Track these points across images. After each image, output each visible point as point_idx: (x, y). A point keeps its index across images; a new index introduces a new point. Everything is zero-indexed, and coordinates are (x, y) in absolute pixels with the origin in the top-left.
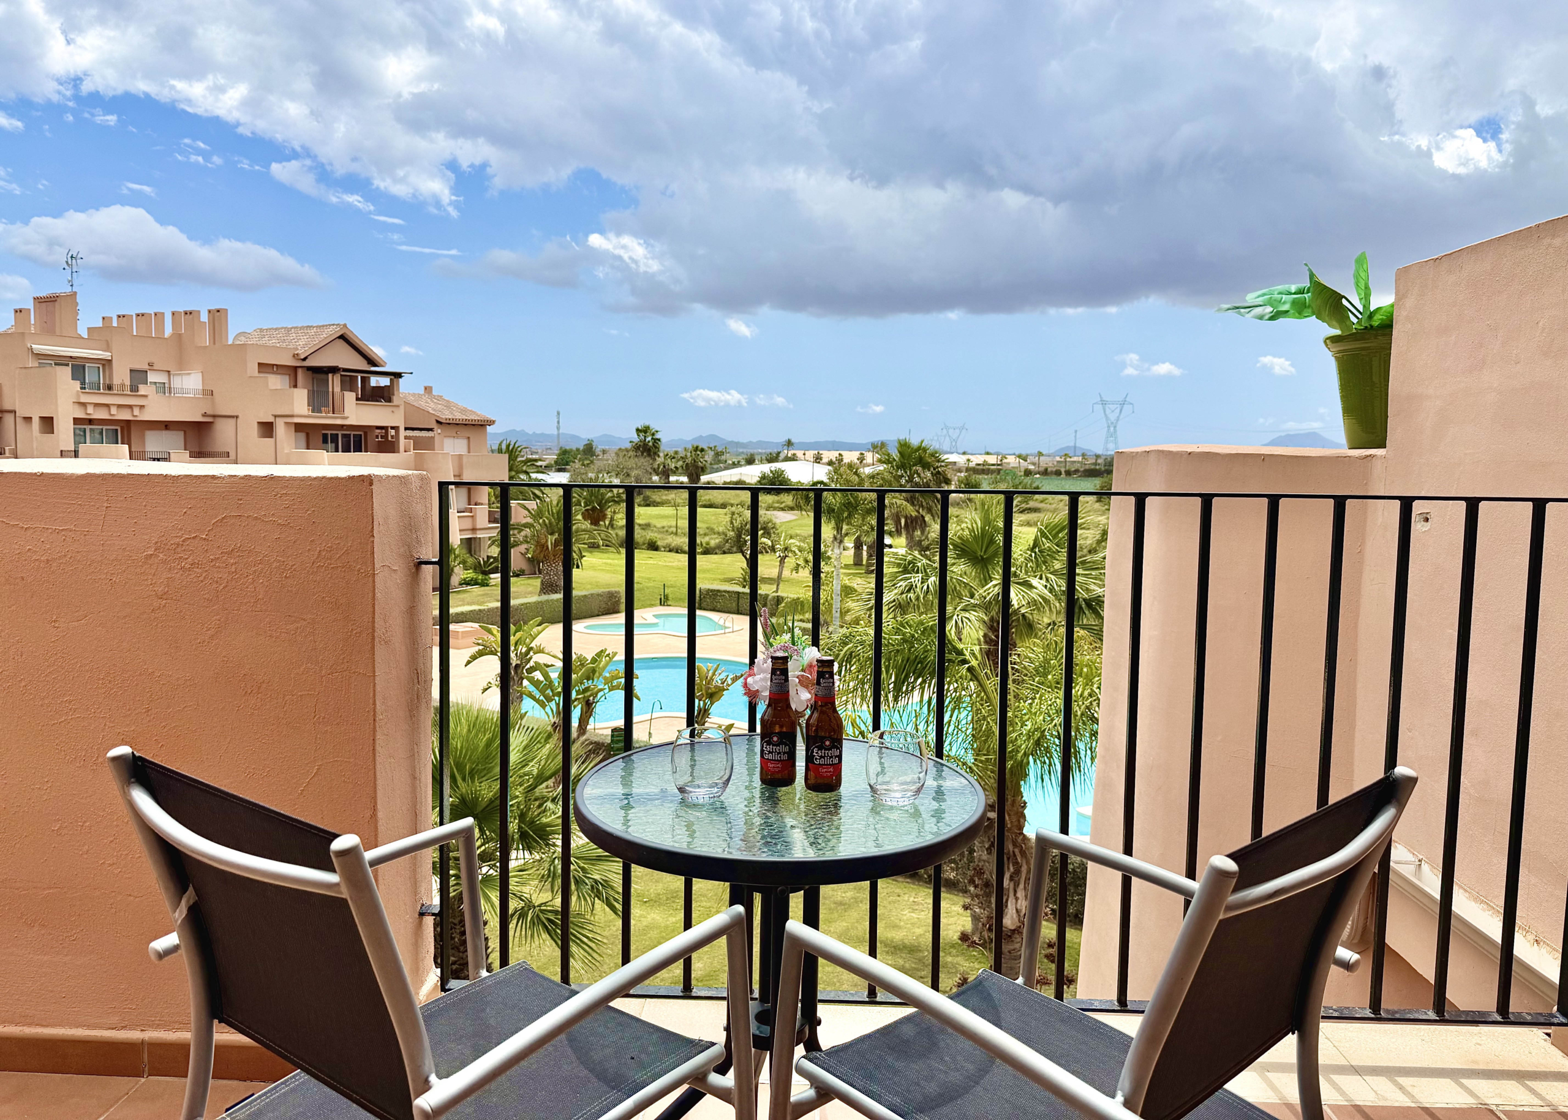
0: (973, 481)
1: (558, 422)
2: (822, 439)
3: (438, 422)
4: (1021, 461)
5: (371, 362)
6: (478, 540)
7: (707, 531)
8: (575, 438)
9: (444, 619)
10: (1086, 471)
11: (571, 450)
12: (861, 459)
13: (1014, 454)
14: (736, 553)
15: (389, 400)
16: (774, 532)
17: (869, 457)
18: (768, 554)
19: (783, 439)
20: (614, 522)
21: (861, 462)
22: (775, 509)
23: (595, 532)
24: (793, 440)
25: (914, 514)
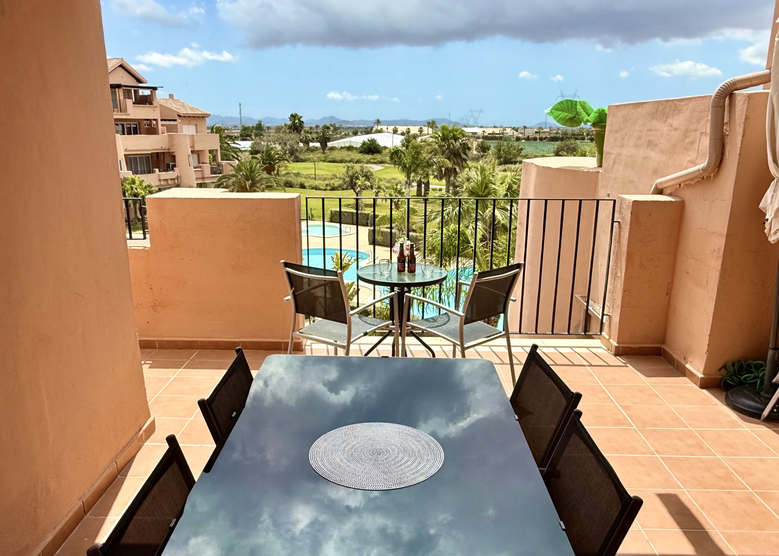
0: (485, 145)
1: (240, 110)
2: (398, 118)
3: (179, 115)
4: (514, 131)
5: (139, 81)
6: (205, 184)
7: (333, 176)
8: (250, 119)
10: (551, 138)
11: (249, 127)
12: (421, 131)
13: (511, 127)
14: (349, 189)
15: (151, 103)
16: (371, 178)
17: (425, 130)
18: (368, 190)
20: (279, 172)
21: (421, 133)
22: (371, 163)
23: (271, 179)
24: (381, 119)
25: (450, 166)
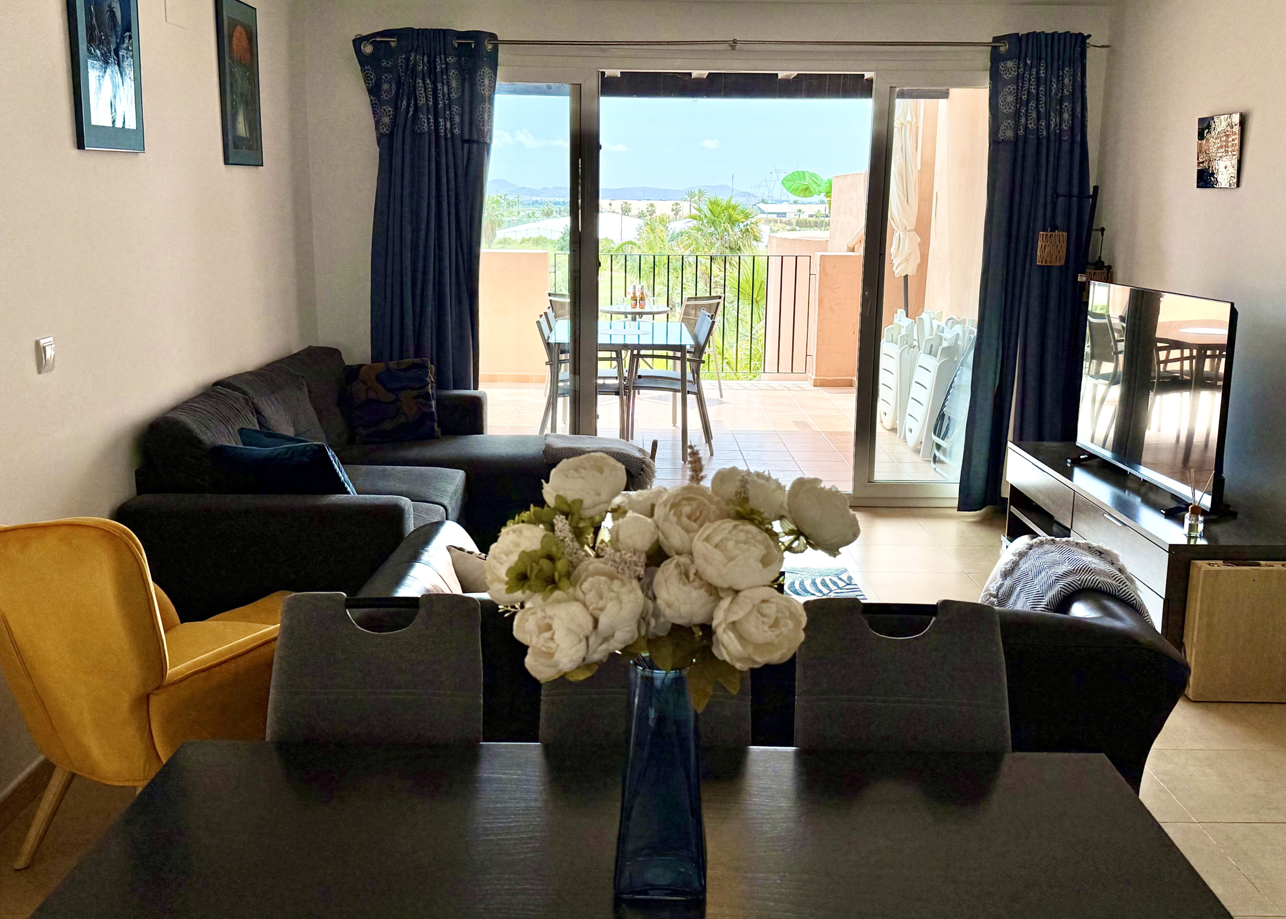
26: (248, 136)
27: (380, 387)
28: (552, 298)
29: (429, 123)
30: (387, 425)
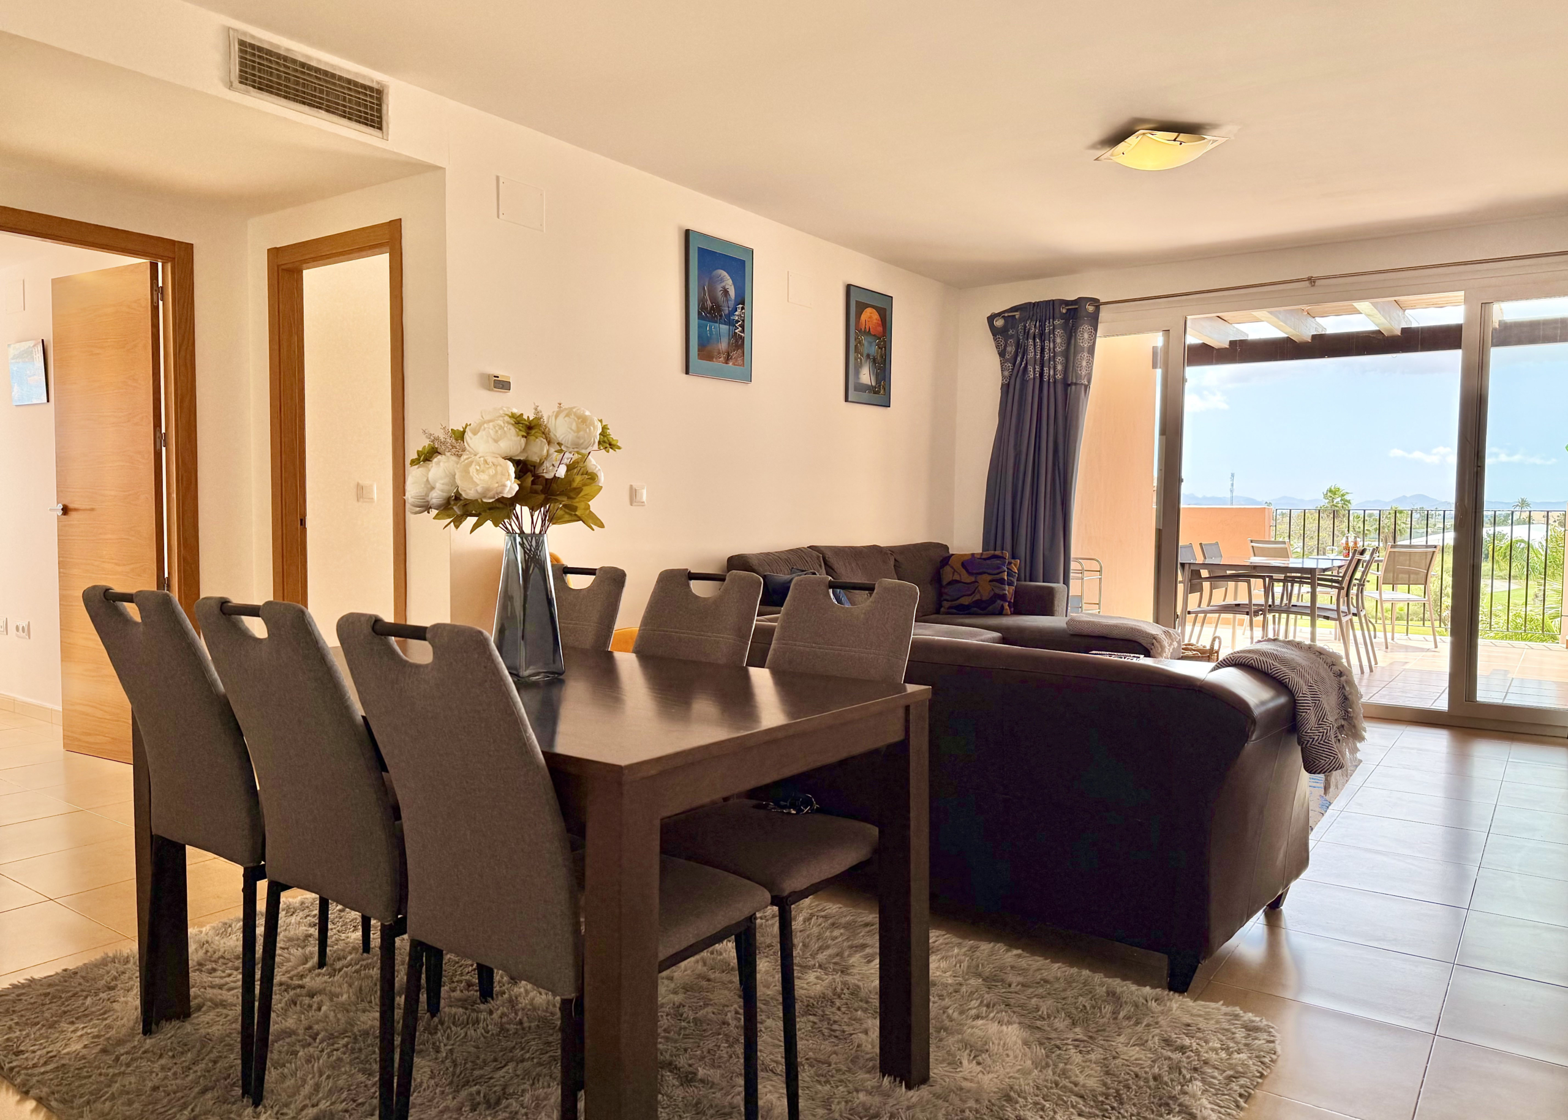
9: (1276, 542)
19: (1516, 499)
26: (874, 384)
27: (964, 572)
28: (1253, 544)
29: (1034, 372)
30: (965, 601)
